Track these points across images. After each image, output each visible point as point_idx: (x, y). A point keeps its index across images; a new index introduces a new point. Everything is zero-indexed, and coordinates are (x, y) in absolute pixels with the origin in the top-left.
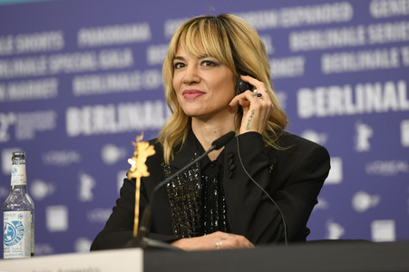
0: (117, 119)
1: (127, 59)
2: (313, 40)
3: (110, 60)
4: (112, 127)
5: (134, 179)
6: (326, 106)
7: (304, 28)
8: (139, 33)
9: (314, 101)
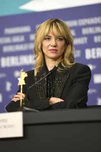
0: (19, 61)
1: (22, 39)
2: (91, 31)
3: (16, 39)
4: (17, 64)
5: (20, 86)
6: (96, 55)
7: (87, 26)
8: (27, 29)
9: (91, 53)
